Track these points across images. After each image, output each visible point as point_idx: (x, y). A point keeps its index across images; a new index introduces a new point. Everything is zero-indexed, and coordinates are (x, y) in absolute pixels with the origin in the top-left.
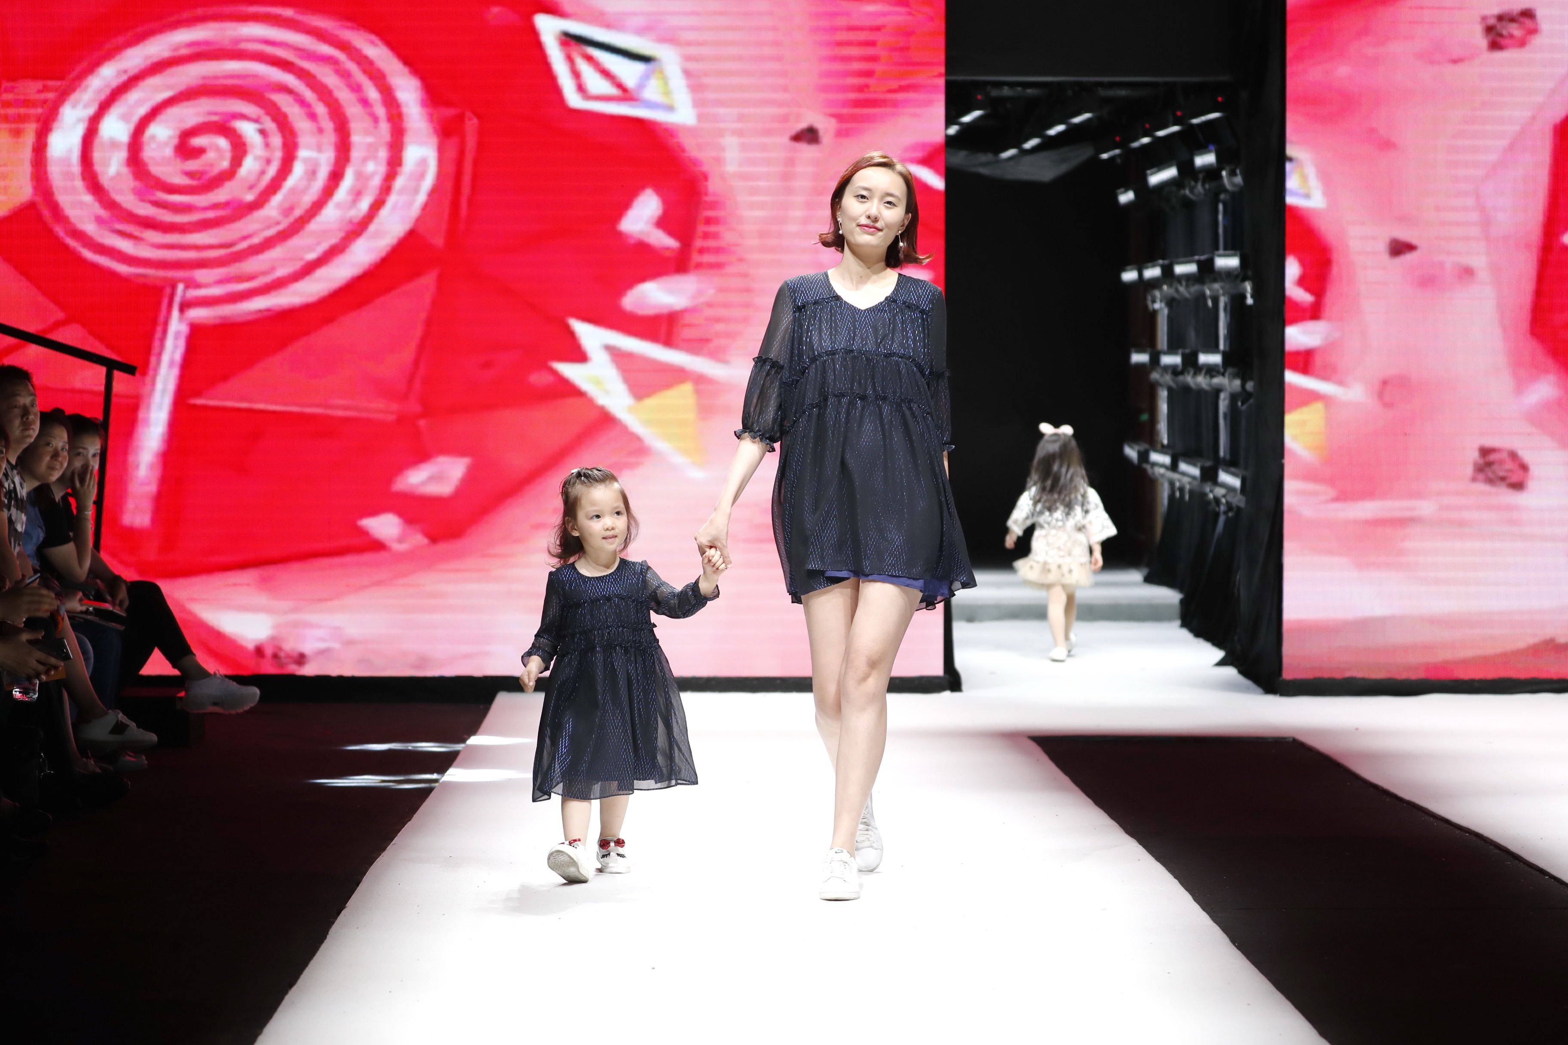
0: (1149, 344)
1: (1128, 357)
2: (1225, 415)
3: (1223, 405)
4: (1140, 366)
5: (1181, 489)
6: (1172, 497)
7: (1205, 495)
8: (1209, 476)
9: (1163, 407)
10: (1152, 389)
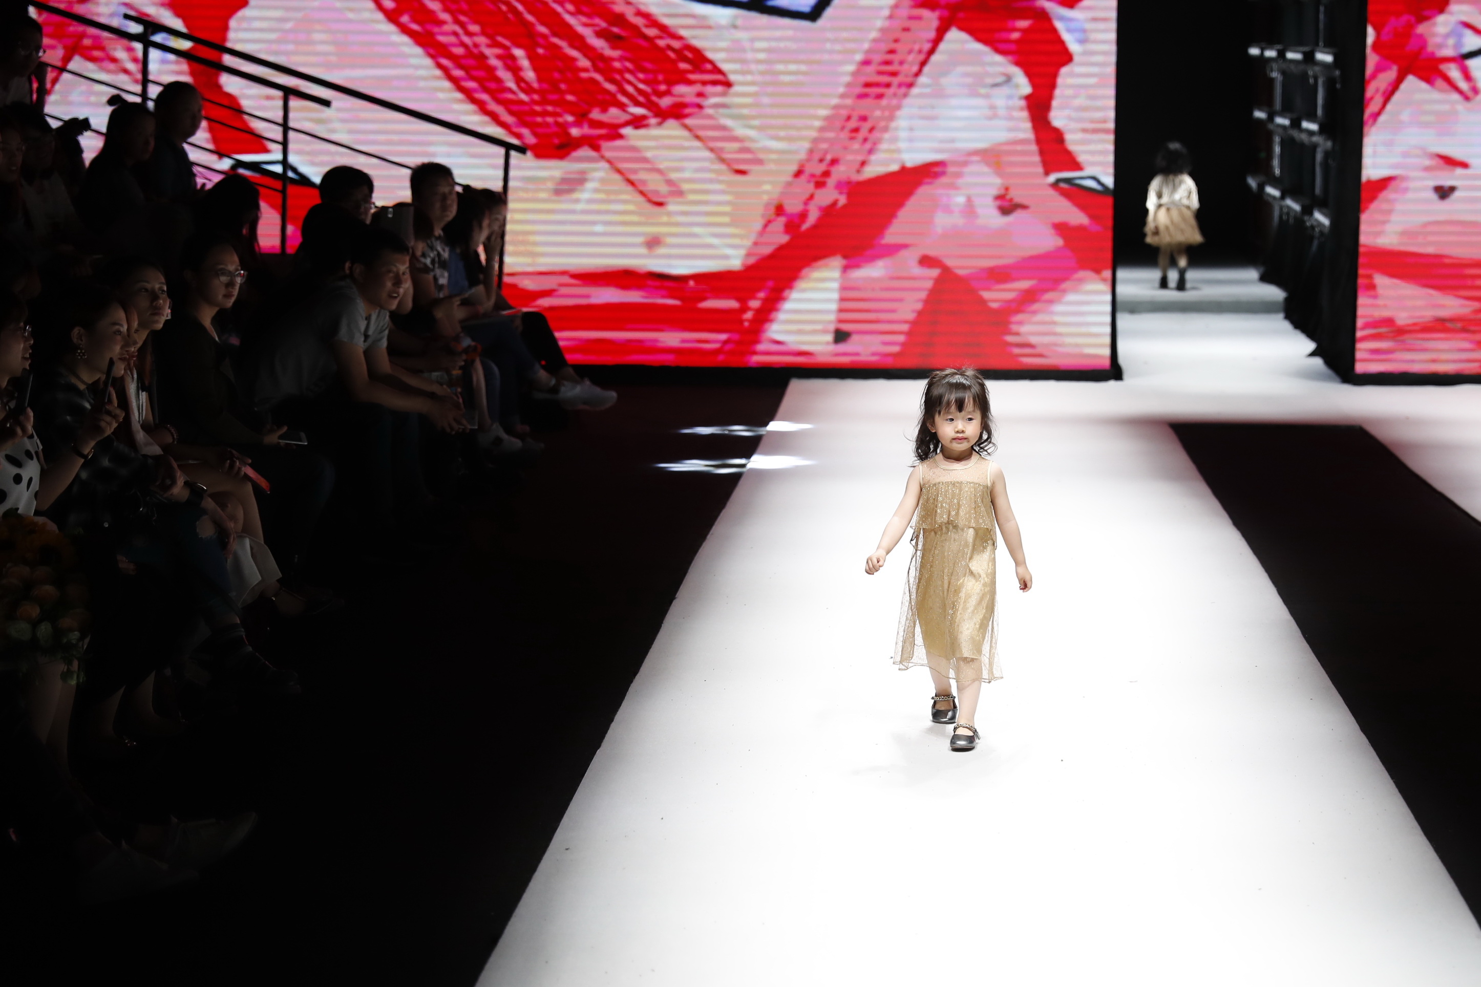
0: (1267, 104)
1: (1251, 113)
2: (1321, 164)
3: (1319, 157)
4: (1259, 121)
5: (1288, 214)
6: (1281, 217)
7: (1304, 222)
8: (1307, 210)
9: (1277, 149)
10: (1269, 136)
